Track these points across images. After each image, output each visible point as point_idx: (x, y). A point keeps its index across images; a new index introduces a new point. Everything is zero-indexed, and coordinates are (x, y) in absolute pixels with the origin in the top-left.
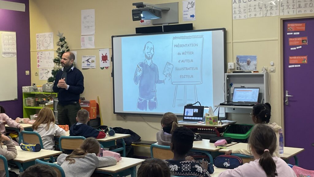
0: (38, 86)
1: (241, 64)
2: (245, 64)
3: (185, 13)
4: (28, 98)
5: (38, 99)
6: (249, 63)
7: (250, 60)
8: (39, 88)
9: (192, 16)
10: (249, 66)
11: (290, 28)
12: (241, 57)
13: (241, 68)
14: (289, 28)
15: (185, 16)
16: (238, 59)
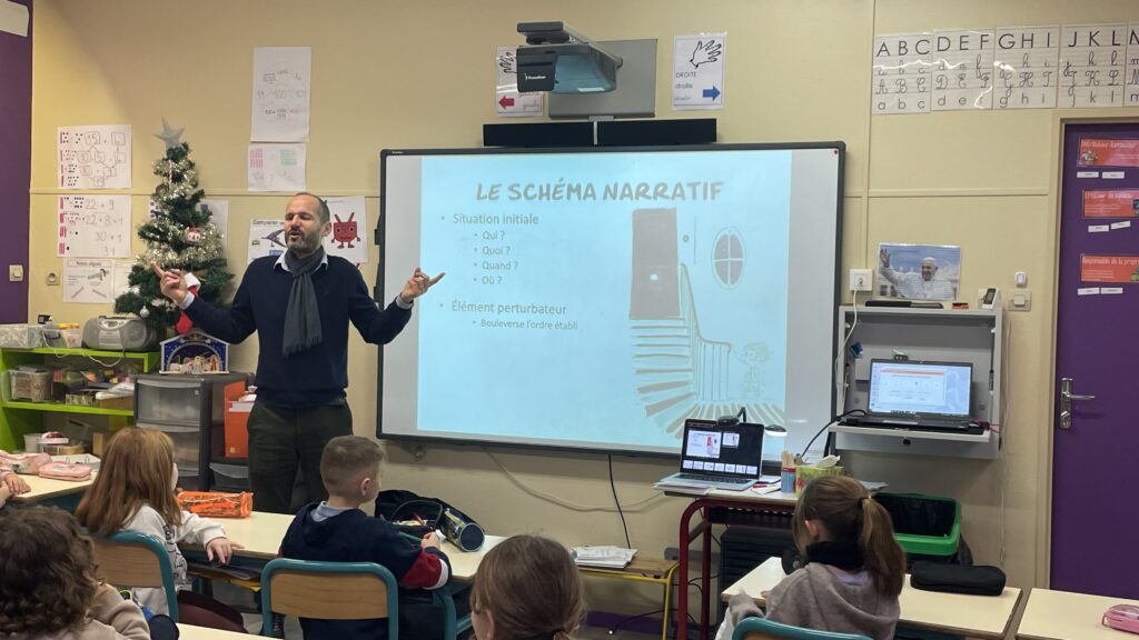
0: (62, 325)
1: (897, 274)
2: (914, 275)
3: (682, 81)
4: (21, 368)
5: (65, 377)
6: (928, 273)
7: (935, 264)
8: (66, 334)
9: (712, 93)
10: (927, 284)
11: (1090, 156)
12: (899, 250)
13: (896, 288)
14: (1085, 156)
15: (683, 93)
16: (887, 257)
